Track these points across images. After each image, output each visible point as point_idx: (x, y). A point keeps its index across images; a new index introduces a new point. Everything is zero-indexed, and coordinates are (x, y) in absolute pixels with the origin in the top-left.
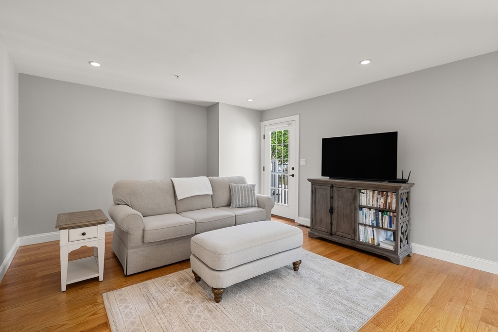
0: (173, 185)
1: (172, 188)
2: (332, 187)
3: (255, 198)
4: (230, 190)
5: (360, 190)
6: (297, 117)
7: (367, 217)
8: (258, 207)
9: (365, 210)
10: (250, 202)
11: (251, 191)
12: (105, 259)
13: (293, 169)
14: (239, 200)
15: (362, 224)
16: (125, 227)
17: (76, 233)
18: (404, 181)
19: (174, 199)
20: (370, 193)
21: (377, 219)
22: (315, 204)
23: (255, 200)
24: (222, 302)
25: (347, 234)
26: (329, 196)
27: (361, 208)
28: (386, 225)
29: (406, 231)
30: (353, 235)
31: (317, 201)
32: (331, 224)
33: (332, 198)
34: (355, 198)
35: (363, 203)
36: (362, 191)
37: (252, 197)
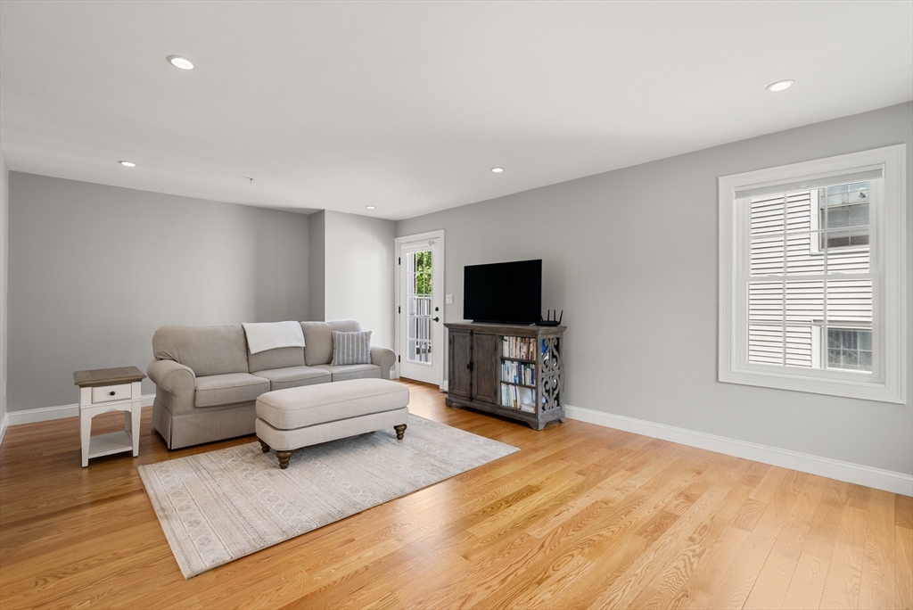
0: (245, 333)
1: (242, 338)
2: (472, 333)
3: (367, 351)
4: (333, 341)
5: (503, 337)
6: (441, 233)
7: (509, 372)
8: (372, 363)
9: (507, 363)
10: (360, 356)
11: (362, 342)
12: (141, 436)
13: (437, 309)
14: (343, 354)
15: (505, 382)
16: (168, 386)
17: (102, 392)
18: (555, 324)
19: (245, 354)
20: (513, 340)
21: (519, 374)
22: (453, 358)
23: (367, 354)
24: (289, 468)
25: (488, 396)
26: (468, 347)
27: (503, 360)
28: (528, 382)
29: (554, 390)
30: (494, 398)
31: (456, 355)
32: (471, 385)
33: (472, 348)
34: (496, 348)
35: (506, 354)
36: (505, 338)
37: (363, 350)
